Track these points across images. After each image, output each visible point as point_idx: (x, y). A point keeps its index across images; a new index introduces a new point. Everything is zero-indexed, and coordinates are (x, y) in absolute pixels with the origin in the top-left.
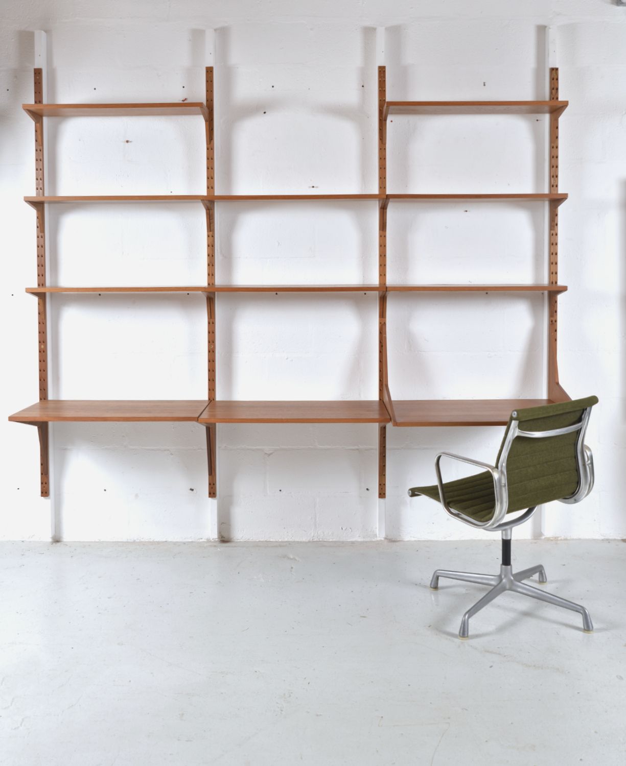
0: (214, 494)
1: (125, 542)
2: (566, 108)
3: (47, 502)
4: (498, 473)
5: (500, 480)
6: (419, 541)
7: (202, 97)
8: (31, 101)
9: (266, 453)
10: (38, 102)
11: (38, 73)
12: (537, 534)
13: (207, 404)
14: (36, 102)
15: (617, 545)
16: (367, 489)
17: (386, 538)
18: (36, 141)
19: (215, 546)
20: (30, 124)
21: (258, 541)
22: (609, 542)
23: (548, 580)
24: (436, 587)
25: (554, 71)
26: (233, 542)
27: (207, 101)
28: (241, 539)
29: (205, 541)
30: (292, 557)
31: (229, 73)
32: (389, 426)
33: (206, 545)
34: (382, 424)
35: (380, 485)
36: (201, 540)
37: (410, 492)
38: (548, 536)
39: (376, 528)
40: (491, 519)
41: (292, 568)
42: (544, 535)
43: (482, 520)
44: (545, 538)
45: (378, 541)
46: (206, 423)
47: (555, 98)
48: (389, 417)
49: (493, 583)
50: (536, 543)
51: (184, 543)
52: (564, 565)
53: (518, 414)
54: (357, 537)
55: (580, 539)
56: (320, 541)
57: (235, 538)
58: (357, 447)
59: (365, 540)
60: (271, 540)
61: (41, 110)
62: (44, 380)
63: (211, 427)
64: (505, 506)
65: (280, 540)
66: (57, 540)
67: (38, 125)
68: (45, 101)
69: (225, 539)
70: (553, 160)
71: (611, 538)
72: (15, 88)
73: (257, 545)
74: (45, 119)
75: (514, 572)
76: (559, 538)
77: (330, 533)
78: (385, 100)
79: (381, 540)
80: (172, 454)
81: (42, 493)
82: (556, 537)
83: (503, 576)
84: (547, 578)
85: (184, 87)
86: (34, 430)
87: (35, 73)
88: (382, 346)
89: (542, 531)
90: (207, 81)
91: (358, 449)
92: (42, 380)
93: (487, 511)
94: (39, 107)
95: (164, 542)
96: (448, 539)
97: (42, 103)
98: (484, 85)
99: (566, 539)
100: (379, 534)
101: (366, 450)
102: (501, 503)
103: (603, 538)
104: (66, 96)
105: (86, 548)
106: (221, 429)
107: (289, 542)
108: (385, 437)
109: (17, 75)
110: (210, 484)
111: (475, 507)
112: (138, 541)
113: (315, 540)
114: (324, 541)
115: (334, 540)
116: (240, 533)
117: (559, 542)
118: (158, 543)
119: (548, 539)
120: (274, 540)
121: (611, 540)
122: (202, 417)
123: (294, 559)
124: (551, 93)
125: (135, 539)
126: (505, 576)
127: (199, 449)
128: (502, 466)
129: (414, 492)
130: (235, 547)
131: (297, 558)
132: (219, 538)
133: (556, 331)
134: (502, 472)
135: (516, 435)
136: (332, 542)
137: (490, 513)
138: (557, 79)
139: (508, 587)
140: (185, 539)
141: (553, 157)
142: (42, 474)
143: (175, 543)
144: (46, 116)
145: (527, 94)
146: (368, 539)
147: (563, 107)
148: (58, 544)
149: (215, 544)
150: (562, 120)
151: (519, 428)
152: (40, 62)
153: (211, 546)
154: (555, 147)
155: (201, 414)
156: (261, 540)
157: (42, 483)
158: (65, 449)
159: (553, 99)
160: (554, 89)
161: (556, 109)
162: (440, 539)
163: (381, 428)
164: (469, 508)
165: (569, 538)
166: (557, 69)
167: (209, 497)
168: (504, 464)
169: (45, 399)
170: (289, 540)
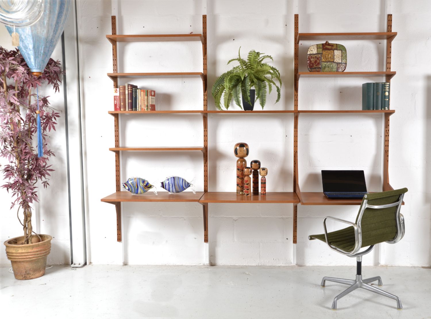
0: (207, 240)
1: (161, 265)
2: (396, 36)
3: (120, 245)
4: (357, 226)
5: (358, 230)
6: (314, 266)
7: (200, 31)
8: (110, 33)
9: (234, 220)
10: (114, 34)
11: (114, 18)
12: (377, 263)
13: (203, 194)
14: (113, 34)
15: (419, 270)
16: (287, 239)
17: (296, 264)
18: (113, 55)
19: (207, 268)
20: (110, 45)
21: (230, 265)
22: (415, 268)
23: (383, 284)
24: (324, 286)
25: (390, 16)
26: (217, 266)
27: (203, 33)
28: (221, 264)
29: (202, 265)
30: (247, 273)
31: (215, 18)
32: (299, 205)
33: (202, 267)
34: (295, 204)
35: (294, 236)
36: (200, 265)
37: (310, 237)
38: (382, 265)
39: (292, 259)
40: (353, 250)
41: (248, 279)
42: (380, 264)
43: (348, 251)
44: (381, 265)
45: (292, 266)
46: (203, 203)
47: (390, 31)
48: (299, 200)
49: (352, 284)
50: (376, 268)
51: (192, 266)
52: (391, 279)
53: (368, 196)
54: (281, 264)
55: (399, 266)
56: (262, 266)
57: (218, 264)
58: (282, 217)
59: (286, 265)
60: (237, 265)
61: (116, 38)
62: (118, 181)
63: (205, 205)
64: (360, 243)
66: (125, 264)
67: (114, 46)
68: (117, 33)
69: (213, 264)
70: (388, 65)
71: (416, 266)
72: (102, 27)
73: (229, 267)
74: (118, 43)
75: (363, 279)
76: (388, 266)
77: (268, 261)
78: (298, 33)
79: (294, 266)
80: (185, 220)
81: (118, 239)
82: (386, 265)
83: (357, 280)
84: (383, 283)
85: (191, 26)
86: (114, 206)
87: (112, 19)
88: (295, 164)
89: (379, 262)
90: (203, 23)
91: (282, 218)
92: (117, 181)
93: (350, 247)
94: (114, 36)
95: (181, 265)
96: (329, 265)
97: (116, 34)
99: (392, 266)
100: (293, 262)
101: (287, 218)
102: (358, 243)
103: (412, 266)
104: (128, 31)
105: (140, 268)
106: (210, 206)
107: (246, 266)
108: (296, 212)
109: (102, 20)
110: (205, 235)
111: (344, 245)
112: (167, 265)
113: (260, 265)
114: (264, 266)
115: (270, 265)
116: (221, 261)
117: (388, 267)
118: (178, 266)
119: (382, 266)
120: (238, 265)
121: (416, 267)
122: (201, 199)
123: (249, 274)
124: (388, 28)
125: (166, 264)
126: (358, 280)
127: (199, 217)
128: (359, 223)
129: (312, 238)
130: (218, 268)
131: (250, 274)
132: (209, 264)
133: (388, 156)
134: (359, 226)
135: (366, 207)
136: (268, 266)
137: (352, 247)
138: (391, 21)
139: (359, 286)
140: (192, 264)
141: (388, 63)
142: (118, 230)
143: (187, 266)
144: (118, 41)
145: (374, 28)
146: (287, 265)
147: (394, 35)
148: (126, 266)
149: (207, 267)
150: (393, 43)
151: (368, 204)
152: (114, 13)
153: (205, 268)
154: (389, 58)
155: (201, 198)
156: (232, 265)
157: (118, 235)
158: (130, 217)
159: (389, 31)
160: (390, 26)
161: (390, 37)
162: (325, 265)
163: (295, 206)
164: (341, 245)
165: (393, 266)
166: (391, 15)
167: (205, 242)
168: (360, 222)
169: (119, 191)
170: (246, 265)
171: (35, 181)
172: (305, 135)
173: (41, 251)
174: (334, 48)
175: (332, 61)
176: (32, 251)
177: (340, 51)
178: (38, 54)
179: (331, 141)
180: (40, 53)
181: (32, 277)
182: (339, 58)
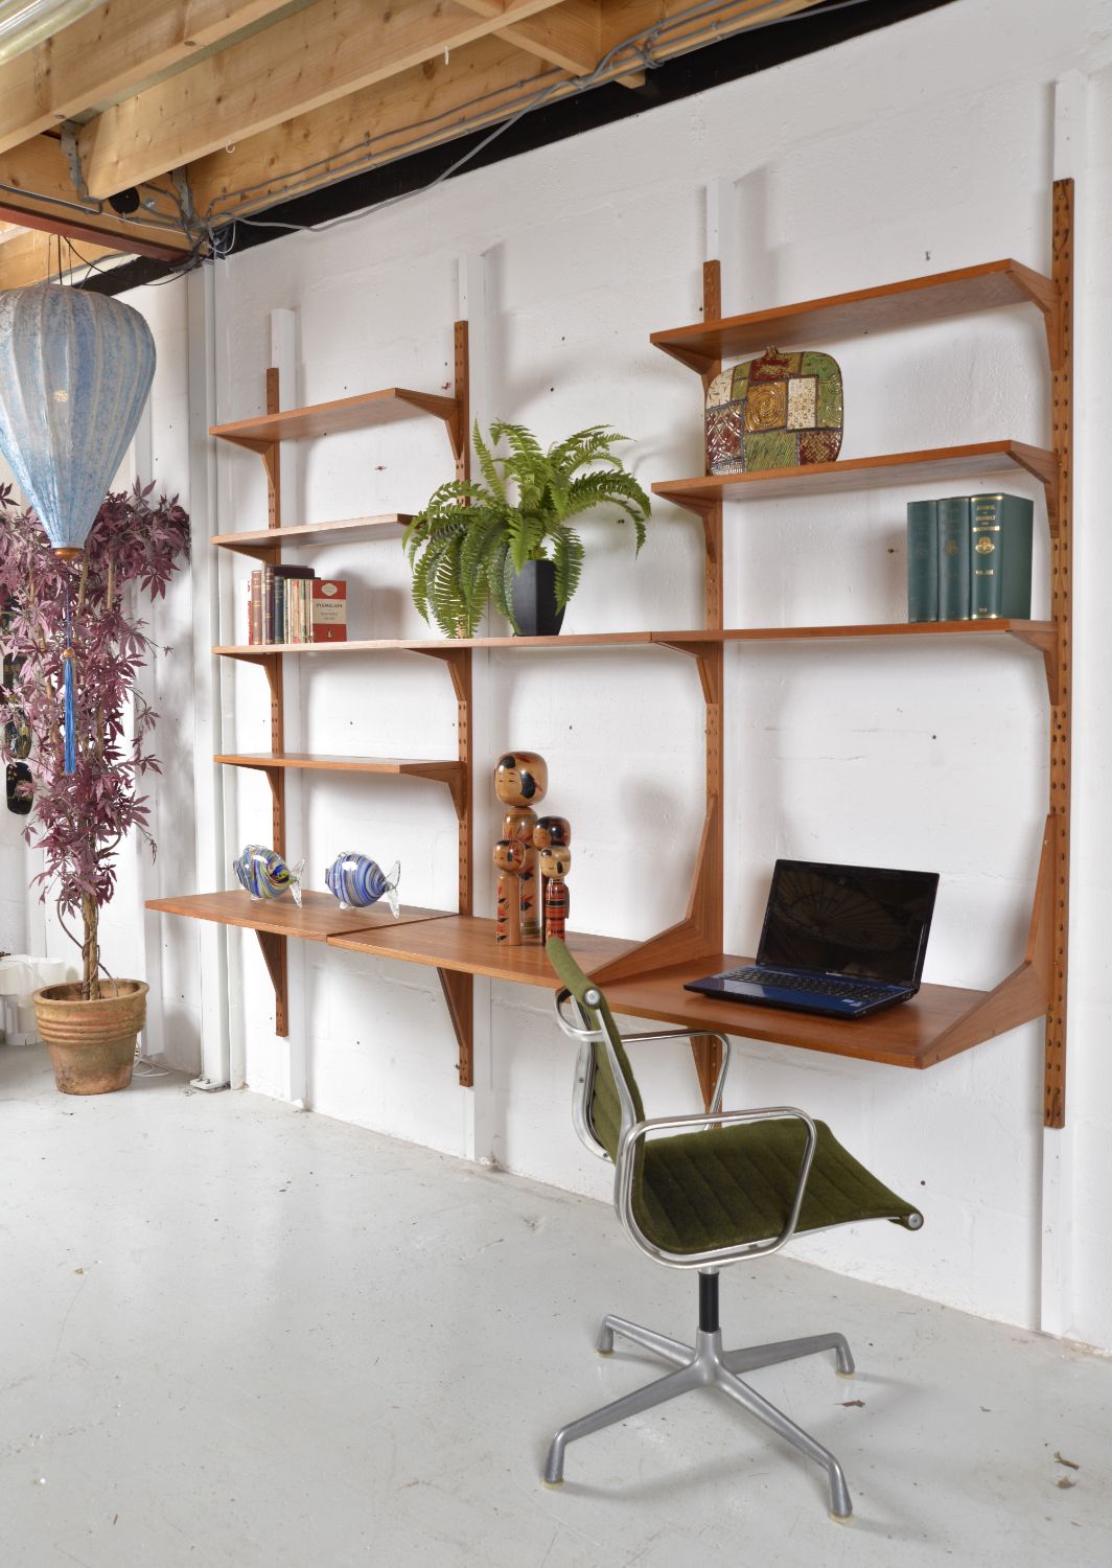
0: (468, 1081)
3: (283, 1046)
11: (273, 374)
19: (486, 1174)
25: (1060, 190)
26: (508, 1173)
27: (456, 381)
28: (521, 1172)
31: (501, 328)
41: (500, 1241)
42: (1045, 1328)
44: (1046, 1334)
57: (514, 1169)
60: (561, 1187)
65: (573, 1191)
66: (307, 1108)
69: (499, 1167)
70: (1055, 411)
81: (278, 1029)
85: (446, 364)
87: (268, 375)
95: (421, 1147)
98: (928, 258)
110: (461, 1061)
116: (519, 1162)
130: (513, 1182)
132: (489, 1163)
143: (431, 1153)
144: (287, 439)
148: (311, 1114)
149: (485, 1171)
153: (468, 1171)
154: (1060, 378)
157: (277, 1015)
158: (316, 968)
160: (1061, 233)
167: (462, 1084)
170: (586, 1194)
171: (116, 837)
172: (767, 729)
173: (89, 1024)
174: (790, 370)
175: (780, 424)
176: (68, 1020)
177: (811, 382)
178: (50, 502)
179: (857, 758)
180: (52, 498)
181: (77, 1089)
182: (804, 408)
